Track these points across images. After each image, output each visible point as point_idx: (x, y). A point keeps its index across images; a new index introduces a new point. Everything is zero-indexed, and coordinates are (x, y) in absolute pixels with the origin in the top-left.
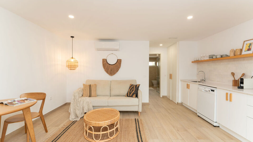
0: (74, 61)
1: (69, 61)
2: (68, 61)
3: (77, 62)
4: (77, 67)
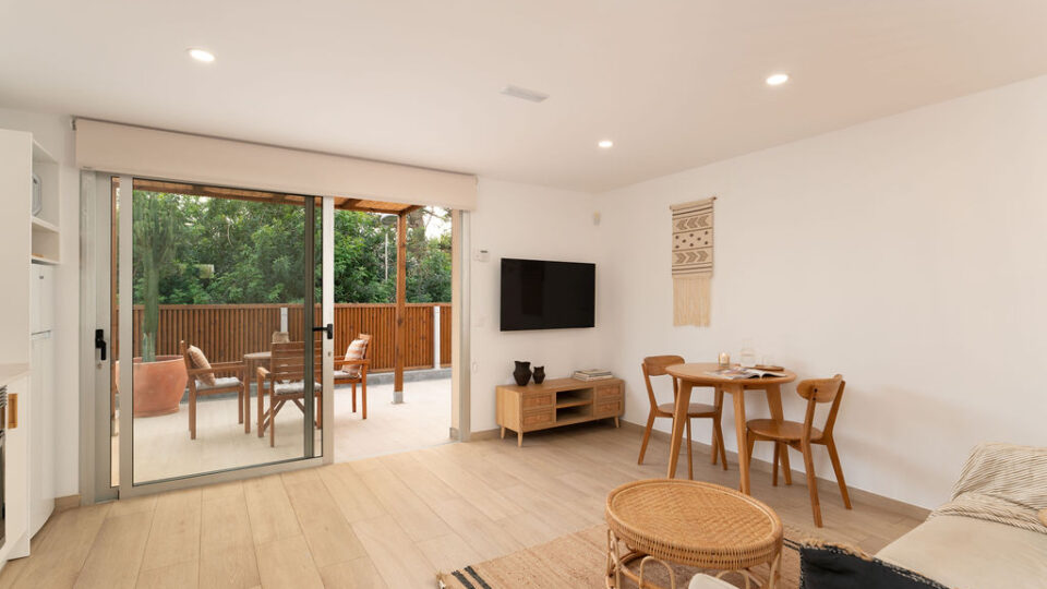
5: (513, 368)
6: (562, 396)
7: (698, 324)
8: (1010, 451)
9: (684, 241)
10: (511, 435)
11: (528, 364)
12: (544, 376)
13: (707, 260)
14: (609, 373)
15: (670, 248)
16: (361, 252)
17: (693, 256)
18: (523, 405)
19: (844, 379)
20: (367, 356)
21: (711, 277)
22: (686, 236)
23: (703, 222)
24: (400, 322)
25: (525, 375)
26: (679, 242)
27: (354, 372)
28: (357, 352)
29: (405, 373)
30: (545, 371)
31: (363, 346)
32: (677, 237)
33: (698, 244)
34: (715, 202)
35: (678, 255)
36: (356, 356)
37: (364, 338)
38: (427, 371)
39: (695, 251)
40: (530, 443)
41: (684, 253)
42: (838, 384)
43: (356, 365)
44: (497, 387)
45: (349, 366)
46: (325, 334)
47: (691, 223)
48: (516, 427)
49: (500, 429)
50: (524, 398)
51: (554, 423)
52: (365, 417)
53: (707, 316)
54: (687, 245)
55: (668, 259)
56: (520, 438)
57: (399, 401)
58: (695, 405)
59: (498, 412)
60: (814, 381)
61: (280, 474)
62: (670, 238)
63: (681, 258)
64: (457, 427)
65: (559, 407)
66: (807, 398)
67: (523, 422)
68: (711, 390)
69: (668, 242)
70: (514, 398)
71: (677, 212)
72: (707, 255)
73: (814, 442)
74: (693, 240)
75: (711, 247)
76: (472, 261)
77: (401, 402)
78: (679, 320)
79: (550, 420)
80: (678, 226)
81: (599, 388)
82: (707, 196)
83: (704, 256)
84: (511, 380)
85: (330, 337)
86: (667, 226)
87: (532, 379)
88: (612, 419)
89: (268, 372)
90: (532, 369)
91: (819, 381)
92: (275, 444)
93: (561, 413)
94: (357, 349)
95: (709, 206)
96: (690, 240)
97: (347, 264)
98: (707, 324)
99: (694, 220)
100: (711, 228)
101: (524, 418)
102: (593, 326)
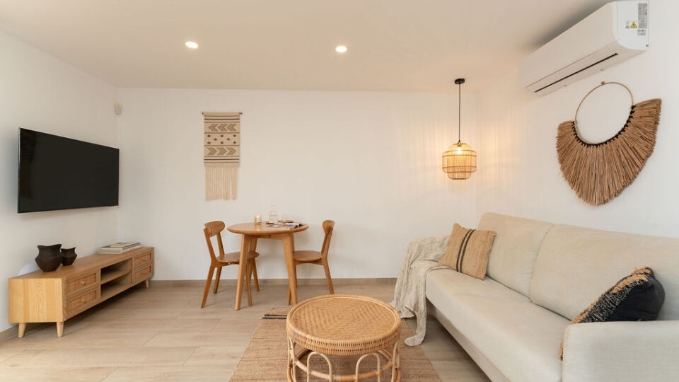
0: (466, 153)
1: (450, 153)
2: (445, 154)
3: (473, 154)
4: (473, 170)
5: (37, 252)
7: (226, 199)
8: (424, 240)
9: (215, 139)
11: (59, 247)
12: (75, 256)
13: (235, 154)
14: (139, 244)
15: (202, 143)
17: (223, 151)
21: (238, 166)
22: (216, 136)
23: (232, 128)
25: (54, 258)
26: (210, 140)
30: (76, 251)
32: (209, 136)
33: (226, 143)
34: (241, 117)
35: (210, 149)
39: (225, 148)
40: (71, 329)
41: (215, 148)
44: (10, 280)
47: (222, 127)
50: (67, 283)
51: (100, 299)
53: (235, 193)
54: (218, 143)
55: (201, 151)
56: (59, 328)
59: (11, 309)
62: (203, 136)
63: (212, 151)
65: (103, 282)
67: (67, 307)
69: (201, 139)
70: (54, 286)
71: (208, 118)
72: (235, 151)
74: (223, 139)
75: (239, 146)
78: (210, 197)
79: (94, 298)
80: (210, 128)
81: (136, 258)
82: (234, 110)
83: (232, 151)
86: (200, 127)
95: (235, 118)
96: (220, 139)
98: (235, 198)
99: (223, 125)
100: (238, 133)
101: (67, 304)
102: (117, 204)
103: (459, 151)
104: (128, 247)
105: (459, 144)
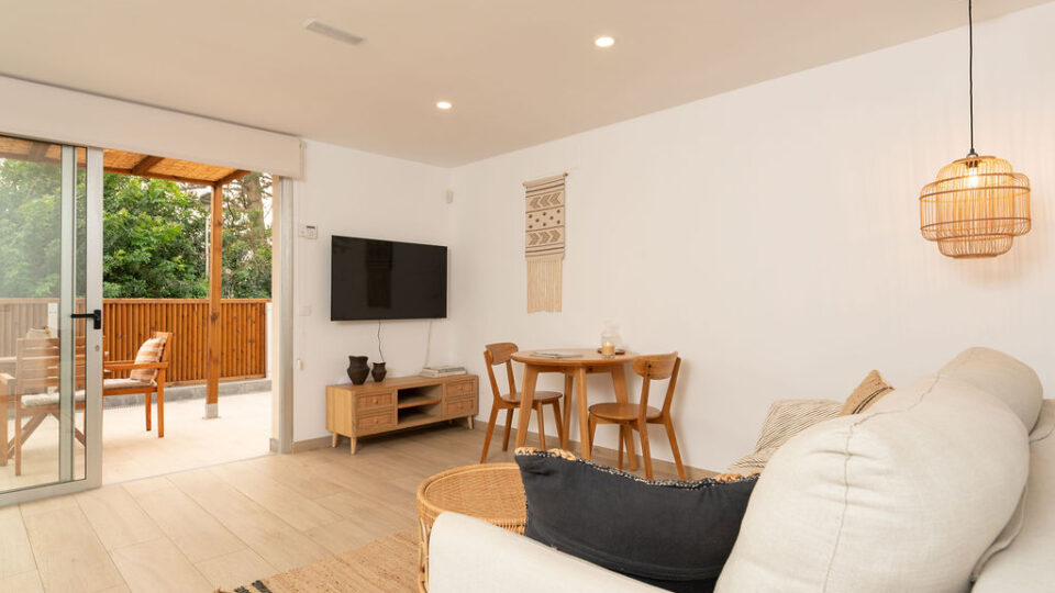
0: (994, 181)
1: (945, 186)
3: (1018, 182)
4: (1019, 227)
5: (348, 364)
6: (404, 394)
7: (550, 310)
8: (798, 405)
9: (537, 221)
10: (342, 441)
11: (365, 359)
12: (385, 373)
13: (560, 240)
15: (525, 228)
16: (174, 239)
17: (546, 236)
18: (357, 405)
19: (679, 356)
20: (164, 358)
21: (563, 258)
22: (538, 215)
23: (555, 200)
24: (214, 318)
25: (361, 371)
26: (532, 221)
27: (146, 378)
28: (151, 353)
29: (220, 384)
30: (386, 366)
31: (159, 345)
32: (531, 217)
33: (551, 224)
34: (567, 179)
35: (531, 235)
36: (150, 358)
37: (161, 337)
38: (257, 381)
39: (548, 231)
40: (367, 449)
41: (537, 233)
42: (675, 359)
43: (149, 369)
44: (327, 387)
45: (140, 371)
46: (90, 323)
47: (544, 202)
48: (349, 432)
49: (331, 437)
50: (358, 397)
51: (394, 425)
52: (161, 435)
53: (559, 301)
54: (540, 225)
55: (521, 239)
56: (353, 444)
57: (212, 415)
58: (541, 393)
59: (329, 416)
60: (648, 357)
61: (19, 504)
62: (525, 216)
63: (534, 239)
64: (277, 437)
65: (401, 406)
66: (643, 375)
67: (357, 424)
68: (560, 376)
69: (521, 222)
70: (347, 398)
71: (531, 189)
72: (559, 235)
73: (651, 421)
74: (546, 219)
75: (564, 226)
76: (296, 239)
77: (216, 417)
78: (533, 307)
79: (390, 422)
80: (531, 204)
81: (448, 385)
82: (559, 172)
83: (556, 236)
84: (346, 379)
85: (97, 326)
86: (521, 203)
87: (370, 377)
88: (464, 419)
89: (12, 378)
90: (370, 363)
91: (653, 357)
92: (22, 471)
93: (403, 414)
94: (151, 349)
95: (559, 183)
96: (543, 219)
97: (151, 252)
98: (559, 310)
99: (546, 197)
100: (563, 206)
101: (358, 420)
102: (445, 316)
103: (973, 179)
104: (447, 371)
105: (973, 163)
